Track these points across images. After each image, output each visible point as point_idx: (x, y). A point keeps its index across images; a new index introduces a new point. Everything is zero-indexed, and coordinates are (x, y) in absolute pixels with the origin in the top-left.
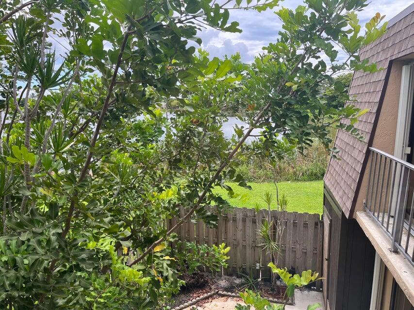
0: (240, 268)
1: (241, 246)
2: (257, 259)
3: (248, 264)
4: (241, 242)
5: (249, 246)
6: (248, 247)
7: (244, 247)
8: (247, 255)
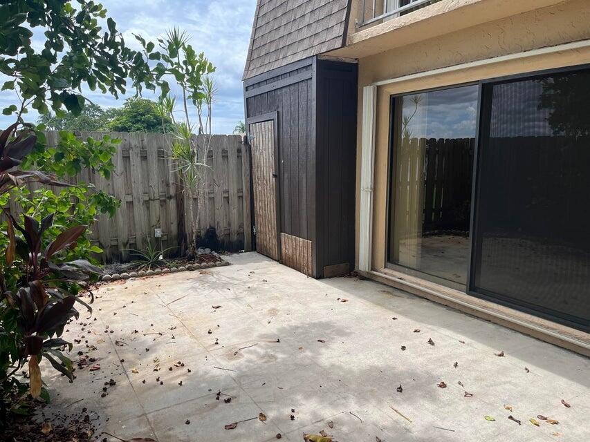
0: (125, 245)
1: (123, 204)
2: (154, 221)
3: (139, 235)
4: (122, 196)
5: (139, 202)
6: (136, 203)
7: (130, 204)
8: (137, 218)
